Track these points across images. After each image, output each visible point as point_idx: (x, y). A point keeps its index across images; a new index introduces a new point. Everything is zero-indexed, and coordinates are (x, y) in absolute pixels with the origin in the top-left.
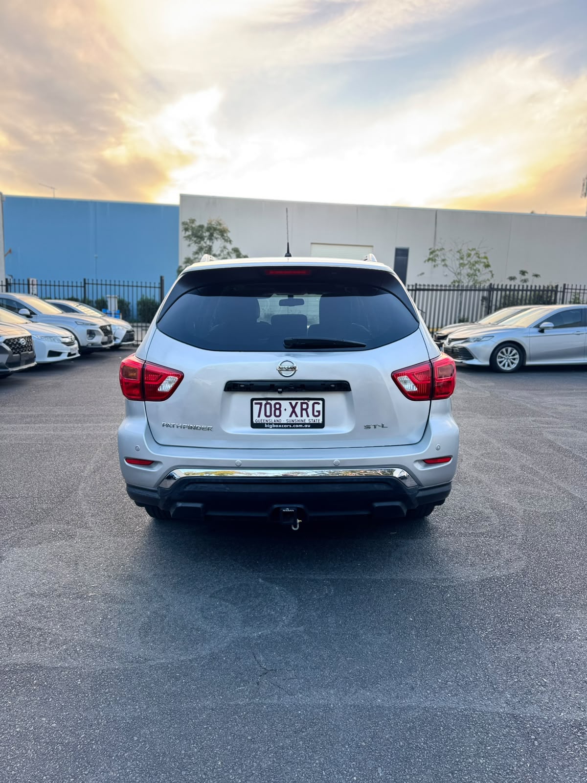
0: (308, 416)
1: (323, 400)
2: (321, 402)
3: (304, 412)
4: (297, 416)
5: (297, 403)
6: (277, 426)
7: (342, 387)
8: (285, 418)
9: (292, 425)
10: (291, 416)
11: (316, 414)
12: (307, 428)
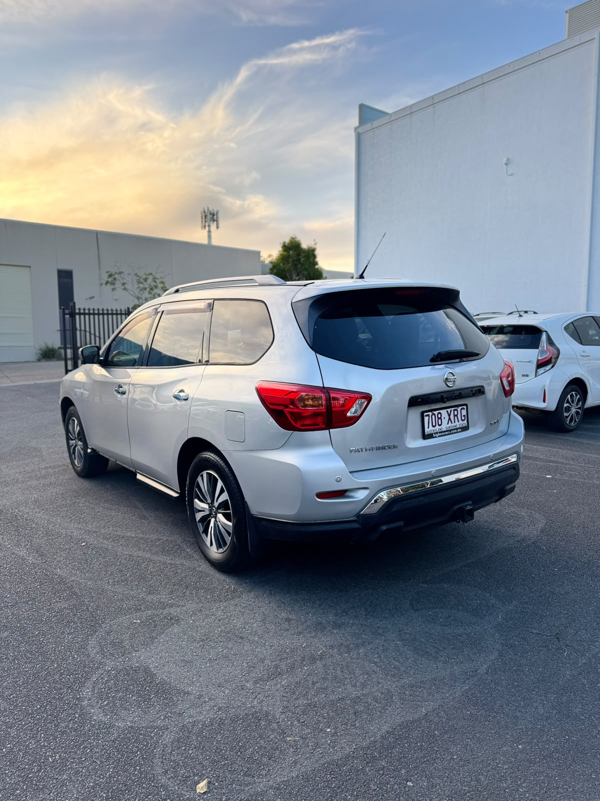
0: (458, 421)
1: (466, 405)
2: (465, 407)
3: (456, 417)
4: (452, 423)
5: (451, 410)
6: (441, 434)
7: (480, 391)
8: (445, 426)
9: (450, 431)
10: (448, 423)
11: (463, 418)
12: (460, 432)
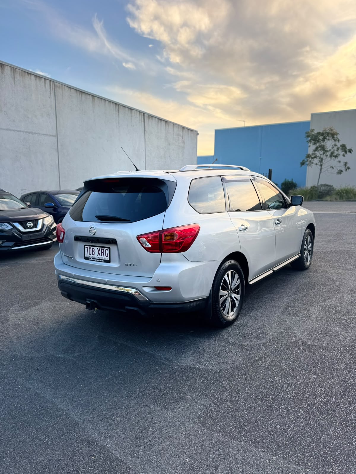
0: (104, 256)
2: (108, 249)
3: (102, 253)
4: (100, 256)
5: (100, 249)
6: (93, 260)
7: (114, 242)
8: (96, 256)
9: (98, 259)
10: (98, 255)
11: (107, 255)
12: (103, 262)
